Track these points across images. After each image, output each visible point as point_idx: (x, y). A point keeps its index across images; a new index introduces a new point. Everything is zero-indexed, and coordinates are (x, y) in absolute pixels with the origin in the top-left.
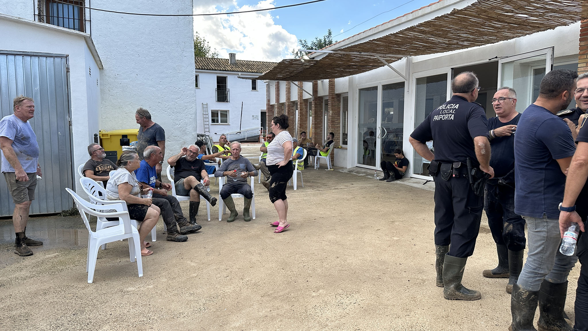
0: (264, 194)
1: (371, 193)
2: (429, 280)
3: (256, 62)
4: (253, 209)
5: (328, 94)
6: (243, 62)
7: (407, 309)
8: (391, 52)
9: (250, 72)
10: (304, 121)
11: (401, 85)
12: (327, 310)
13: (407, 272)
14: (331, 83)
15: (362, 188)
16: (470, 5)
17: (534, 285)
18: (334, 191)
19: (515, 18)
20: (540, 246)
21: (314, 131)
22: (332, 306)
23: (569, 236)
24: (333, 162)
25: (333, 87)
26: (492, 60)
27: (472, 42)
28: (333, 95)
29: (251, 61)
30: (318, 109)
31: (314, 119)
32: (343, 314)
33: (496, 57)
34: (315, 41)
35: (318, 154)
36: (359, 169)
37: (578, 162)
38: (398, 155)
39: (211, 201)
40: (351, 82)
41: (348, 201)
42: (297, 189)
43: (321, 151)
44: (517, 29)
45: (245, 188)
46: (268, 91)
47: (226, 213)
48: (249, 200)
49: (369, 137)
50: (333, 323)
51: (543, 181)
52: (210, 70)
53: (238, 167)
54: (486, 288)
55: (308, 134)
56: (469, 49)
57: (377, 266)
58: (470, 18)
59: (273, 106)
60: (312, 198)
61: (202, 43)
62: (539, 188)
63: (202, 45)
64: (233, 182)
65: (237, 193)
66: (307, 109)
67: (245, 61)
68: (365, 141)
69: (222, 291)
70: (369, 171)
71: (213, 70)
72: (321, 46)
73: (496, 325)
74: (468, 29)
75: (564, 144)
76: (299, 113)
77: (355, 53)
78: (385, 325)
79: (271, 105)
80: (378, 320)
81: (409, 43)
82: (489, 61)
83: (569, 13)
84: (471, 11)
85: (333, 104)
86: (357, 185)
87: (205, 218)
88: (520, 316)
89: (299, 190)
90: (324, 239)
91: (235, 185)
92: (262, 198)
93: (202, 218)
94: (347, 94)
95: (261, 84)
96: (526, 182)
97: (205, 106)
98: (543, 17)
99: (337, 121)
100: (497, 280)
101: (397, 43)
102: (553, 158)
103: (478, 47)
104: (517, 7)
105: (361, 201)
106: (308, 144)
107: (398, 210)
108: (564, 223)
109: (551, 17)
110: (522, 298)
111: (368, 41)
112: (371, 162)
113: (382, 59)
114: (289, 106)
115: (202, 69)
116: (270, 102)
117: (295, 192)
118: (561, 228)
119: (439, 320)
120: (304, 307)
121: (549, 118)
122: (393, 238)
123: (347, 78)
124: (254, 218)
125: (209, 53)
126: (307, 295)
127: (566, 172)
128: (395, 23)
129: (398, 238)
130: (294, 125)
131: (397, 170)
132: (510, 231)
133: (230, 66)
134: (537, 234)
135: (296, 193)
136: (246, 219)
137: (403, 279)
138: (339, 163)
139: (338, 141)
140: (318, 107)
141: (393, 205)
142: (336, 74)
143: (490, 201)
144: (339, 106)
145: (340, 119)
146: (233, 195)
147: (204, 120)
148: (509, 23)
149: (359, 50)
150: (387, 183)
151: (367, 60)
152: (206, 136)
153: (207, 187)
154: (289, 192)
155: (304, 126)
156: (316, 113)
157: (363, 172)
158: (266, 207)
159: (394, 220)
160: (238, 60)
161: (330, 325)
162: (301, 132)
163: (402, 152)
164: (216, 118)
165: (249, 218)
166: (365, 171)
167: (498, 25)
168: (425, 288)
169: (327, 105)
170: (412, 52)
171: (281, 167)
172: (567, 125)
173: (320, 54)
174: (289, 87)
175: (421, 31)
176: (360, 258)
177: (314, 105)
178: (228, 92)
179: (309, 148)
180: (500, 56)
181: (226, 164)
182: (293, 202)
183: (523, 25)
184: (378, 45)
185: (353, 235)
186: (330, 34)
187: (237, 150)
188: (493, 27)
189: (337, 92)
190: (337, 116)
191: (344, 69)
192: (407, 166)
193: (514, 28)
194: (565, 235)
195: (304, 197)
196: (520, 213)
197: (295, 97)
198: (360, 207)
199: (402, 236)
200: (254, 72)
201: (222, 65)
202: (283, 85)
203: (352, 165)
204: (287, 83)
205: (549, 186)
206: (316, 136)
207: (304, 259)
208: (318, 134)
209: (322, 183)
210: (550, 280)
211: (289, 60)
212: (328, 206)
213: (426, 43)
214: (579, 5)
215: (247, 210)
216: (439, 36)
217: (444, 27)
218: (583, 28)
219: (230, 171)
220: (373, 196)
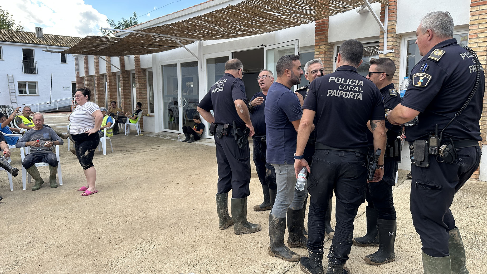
0: (73, 161)
1: (175, 153)
2: (214, 219)
3: (64, 37)
4: (60, 176)
5: (134, 69)
6: (51, 36)
7: (196, 246)
8: (185, 36)
9: (59, 46)
10: (113, 92)
11: (195, 64)
12: (128, 258)
13: (198, 215)
14: (137, 59)
15: (167, 150)
16: (240, 3)
17: (282, 214)
18: (142, 153)
19: (273, 16)
20: (284, 184)
21: (123, 101)
22: (132, 255)
23: (301, 176)
24: (143, 128)
25: (139, 62)
26: (260, 47)
27: (245, 32)
28: (139, 69)
29: (60, 36)
30: (126, 81)
31: (123, 90)
32: (142, 260)
33: (263, 45)
34: (122, 21)
35: (128, 121)
36: (165, 134)
37: (304, 123)
38: (196, 121)
39: (12, 172)
40: (154, 59)
41: (154, 161)
42: (107, 154)
43: (130, 119)
44: (275, 25)
45: (51, 157)
46: (77, 64)
47: (31, 182)
48: (54, 168)
49: (174, 106)
50: (133, 269)
51: (284, 138)
52: (15, 42)
53: (41, 137)
54: (255, 220)
55: (118, 104)
56: (244, 38)
57: (174, 214)
58: (242, 13)
59: (82, 78)
60: (121, 161)
61: (5, 15)
62: (281, 142)
63: (5, 17)
64: (37, 152)
65: (41, 162)
66: (116, 81)
67: (53, 35)
68: (170, 110)
69: (22, 258)
70: (173, 135)
71: (18, 42)
72: (127, 26)
73: (261, 247)
74: (241, 22)
75: (295, 111)
76: (109, 85)
77: (154, 34)
78: (177, 262)
79: (81, 77)
80: (171, 259)
81: (198, 29)
82: (258, 48)
83: (308, 15)
84: (241, 8)
85: (140, 77)
86: (163, 148)
87: (8, 188)
88: (275, 237)
89: (109, 155)
90: (130, 197)
91: (40, 155)
92: (71, 165)
93: (4, 189)
94: (151, 69)
95: (70, 57)
96: (273, 139)
97: (11, 78)
98: (291, 16)
99: (144, 93)
100: (263, 212)
101: (188, 29)
102: (290, 121)
103: (250, 37)
104: (273, 7)
105: (165, 160)
106: (118, 113)
107: (195, 166)
108: (298, 168)
109: (296, 17)
110: (275, 224)
111: (164, 25)
112: (176, 127)
113: (178, 41)
114: (98, 78)
115: (5, 41)
116: (79, 74)
117: (105, 156)
118: (296, 171)
119: (220, 251)
120: (106, 259)
121: (286, 91)
122: (189, 189)
123: (150, 55)
124: (61, 184)
125: (13, 26)
126: (110, 248)
127: (297, 130)
128: (188, 12)
129: (194, 189)
130: (104, 96)
131: (196, 133)
132: (270, 175)
133: (37, 39)
134: (281, 176)
135: (105, 158)
136: (52, 186)
137: (194, 222)
138: (148, 128)
139: (146, 109)
140: (126, 80)
141: (191, 162)
142: (140, 51)
143: (257, 154)
144: (145, 79)
145: (147, 90)
146: (37, 164)
147: (9, 91)
148: (269, 19)
149: (158, 32)
150: (188, 143)
151: (166, 41)
152: (10, 107)
153: (8, 158)
154: (99, 157)
155: (114, 96)
156: (124, 85)
157: (169, 136)
158: (75, 173)
159: (191, 174)
160: (45, 34)
161: (129, 271)
162: (111, 102)
163: (199, 118)
164: (23, 89)
165: (56, 185)
166: (171, 134)
167: (262, 20)
168: (211, 226)
169: (134, 78)
170: (202, 37)
171: (92, 134)
172: (297, 97)
173: (125, 33)
174: (98, 61)
175: (206, 21)
176: (160, 209)
177: (122, 78)
178: (36, 64)
179: (118, 117)
180: (265, 44)
181: (28, 134)
182: (102, 167)
183: (278, 21)
184: (173, 29)
185: (156, 190)
186: (135, 16)
187: (39, 120)
188: (258, 21)
189: (142, 67)
190: (144, 88)
191: (146, 47)
192: (204, 129)
193: (273, 23)
194: (298, 176)
195: (113, 161)
196: (270, 162)
197: (103, 70)
198: (164, 165)
199: (197, 186)
200: (63, 46)
201: (28, 38)
202: (92, 59)
203: (159, 130)
204: (95, 58)
205: (287, 141)
206: (126, 106)
207: (109, 217)
208: (127, 104)
209: (132, 147)
210: (293, 208)
211: (93, 36)
212: (136, 167)
213: (211, 30)
214: (313, 9)
215: (53, 177)
216: (220, 26)
217: (223, 19)
218: (317, 27)
219: (32, 141)
220: (175, 155)
